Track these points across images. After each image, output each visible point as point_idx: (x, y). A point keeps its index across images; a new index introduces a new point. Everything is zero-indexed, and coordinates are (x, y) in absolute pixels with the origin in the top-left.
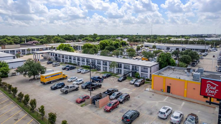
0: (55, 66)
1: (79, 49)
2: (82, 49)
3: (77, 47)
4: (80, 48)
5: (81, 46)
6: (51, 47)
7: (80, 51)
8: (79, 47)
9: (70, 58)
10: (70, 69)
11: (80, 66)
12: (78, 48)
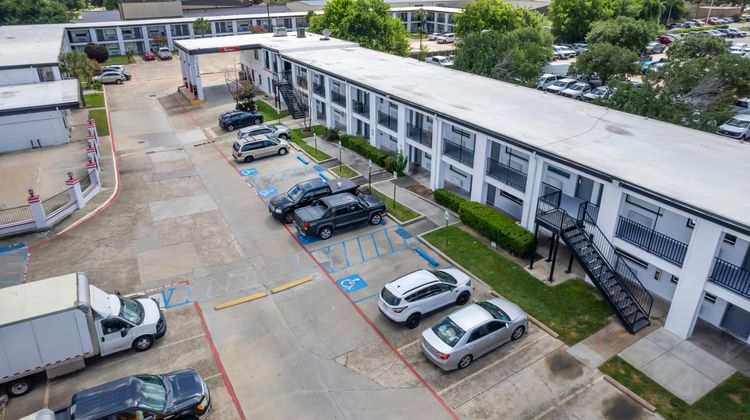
0: (249, 160)
1: (441, 29)
2: (452, 30)
3: (429, 19)
4: (446, 24)
5: (451, 14)
6: (306, 13)
7: (445, 42)
8: (441, 20)
9: (361, 108)
10: (326, 233)
11: (426, 193)
12: (436, 23)
